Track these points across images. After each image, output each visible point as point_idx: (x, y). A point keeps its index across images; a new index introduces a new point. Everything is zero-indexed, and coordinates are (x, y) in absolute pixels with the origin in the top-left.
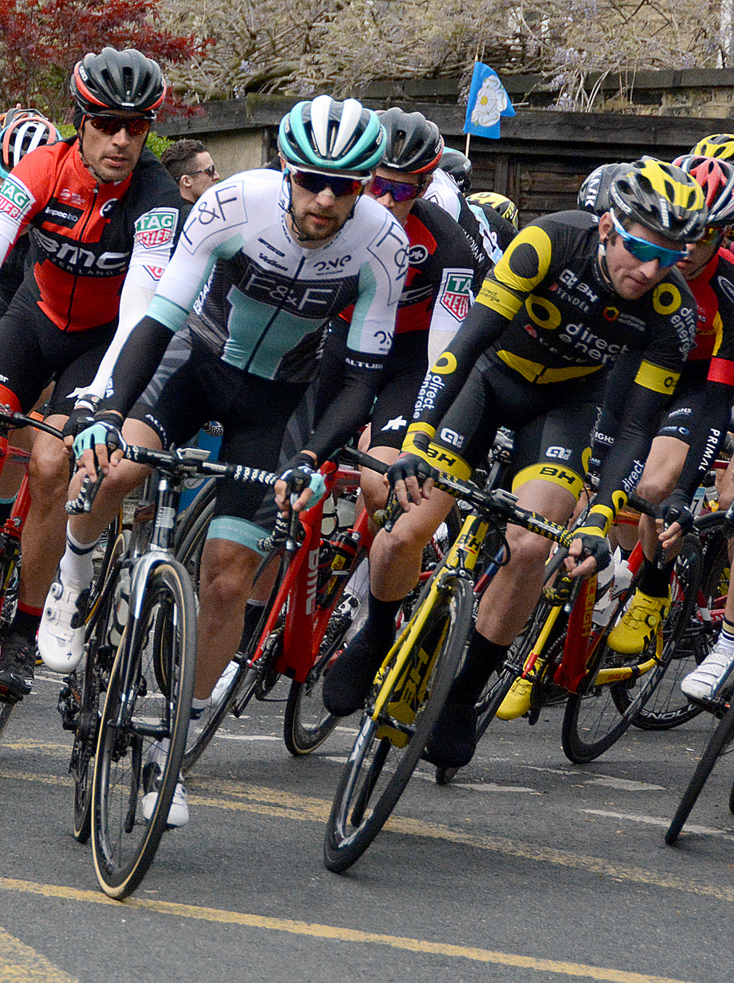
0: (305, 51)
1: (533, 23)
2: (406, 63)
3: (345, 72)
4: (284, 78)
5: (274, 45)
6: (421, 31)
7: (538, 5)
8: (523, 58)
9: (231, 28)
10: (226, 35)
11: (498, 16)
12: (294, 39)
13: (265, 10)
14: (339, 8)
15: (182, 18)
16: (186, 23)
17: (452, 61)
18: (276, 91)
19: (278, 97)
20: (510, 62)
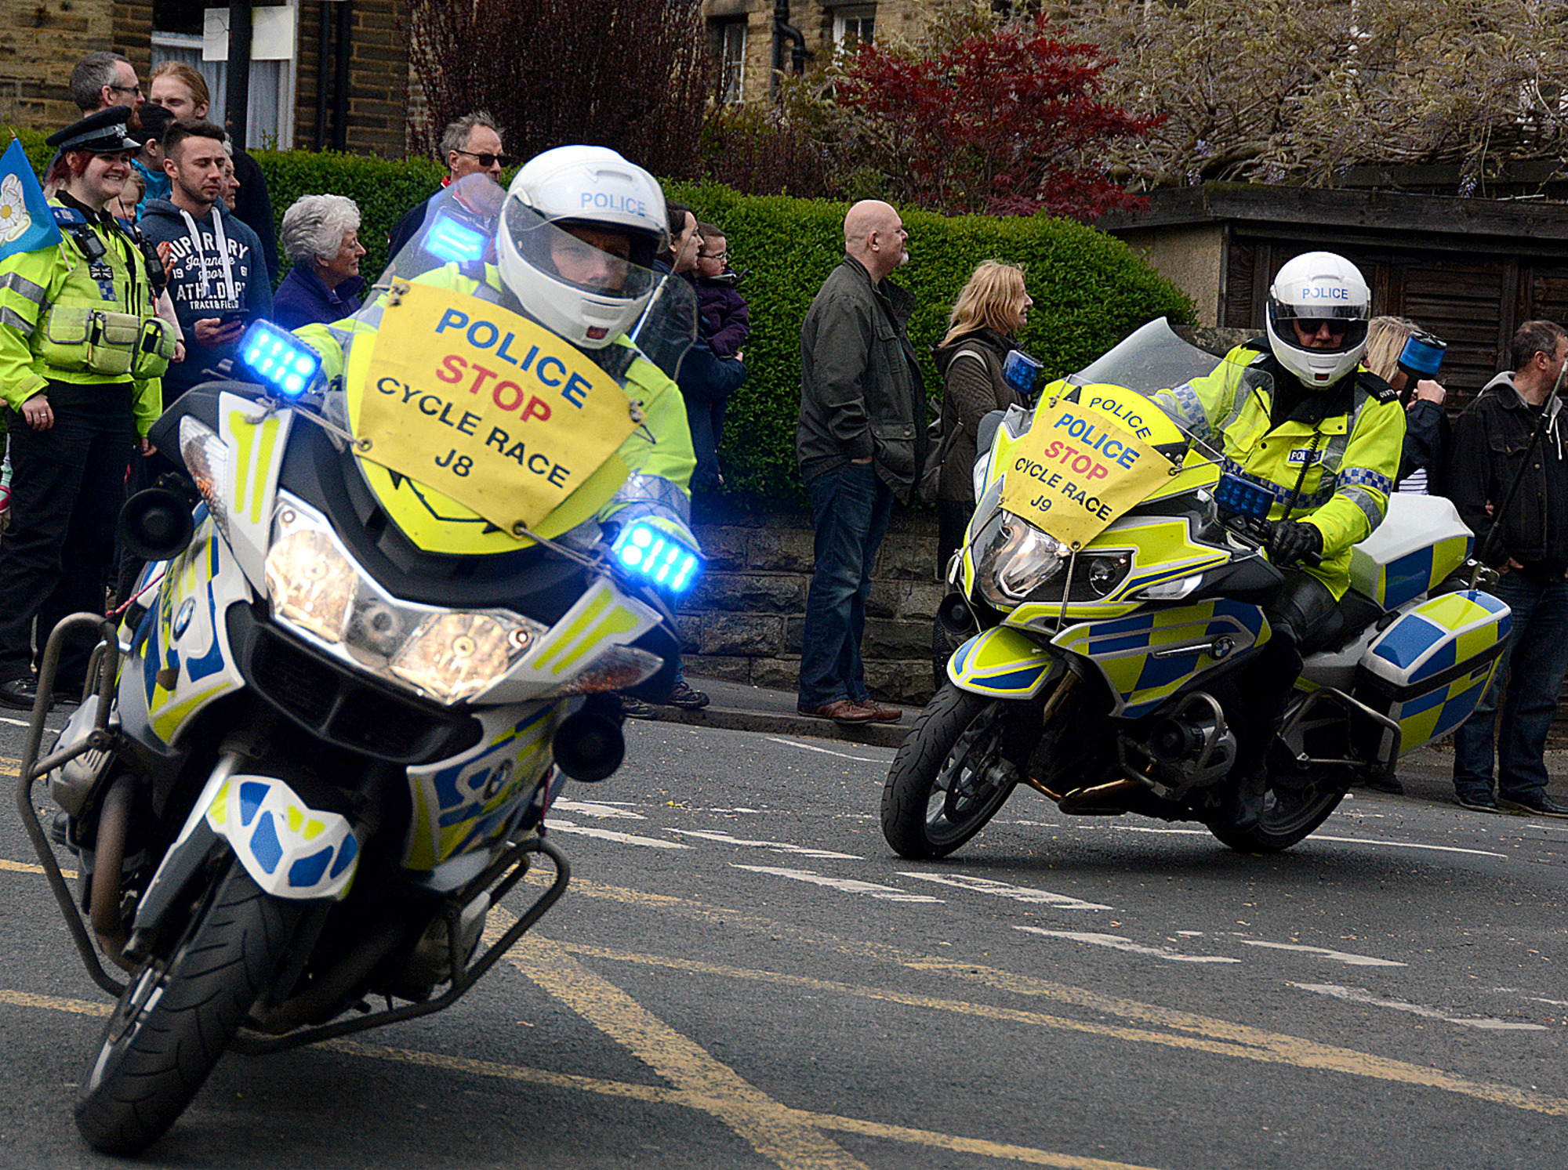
0: (1274, 130)
1: (1551, 98)
2: (1395, 144)
3: (1322, 155)
4: (1249, 161)
5: (1236, 121)
6: (1415, 107)
7: (1557, 77)
8: (1537, 140)
9: (1185, 100)
10: (1179, 108)
11: (1508, 90)
12: (1261, 115)
13: (1226, 79)
14: (1317, 78)
15: (1127, 88)
16: (1132, 93)
17: (1451, 144)
18: (1238, 178)
19: (1242, 185)
20: (1522, 144)
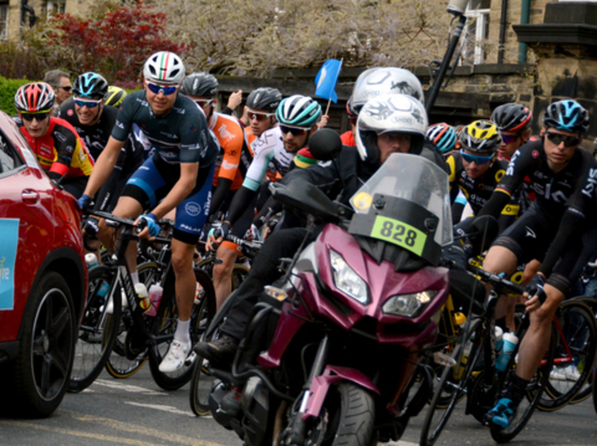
0: (241, 53)
1: (362, 40)
2: (295, 60)
3: (263, 64)
4: (231, 66)
5: (225, 48)
6: (303, 43)
7: (365, 31)
8: (356, 58)
9: (202, 39)
10: (200, 43)
11: (343, 36)
12: (236, 46)
13: (221, 31)
14: (260, 30)
15: (177, 34)
16: (179, 36)
17: (319, 60)
18: (226, 74)
19: (227, 77)
20: (350, 60)
